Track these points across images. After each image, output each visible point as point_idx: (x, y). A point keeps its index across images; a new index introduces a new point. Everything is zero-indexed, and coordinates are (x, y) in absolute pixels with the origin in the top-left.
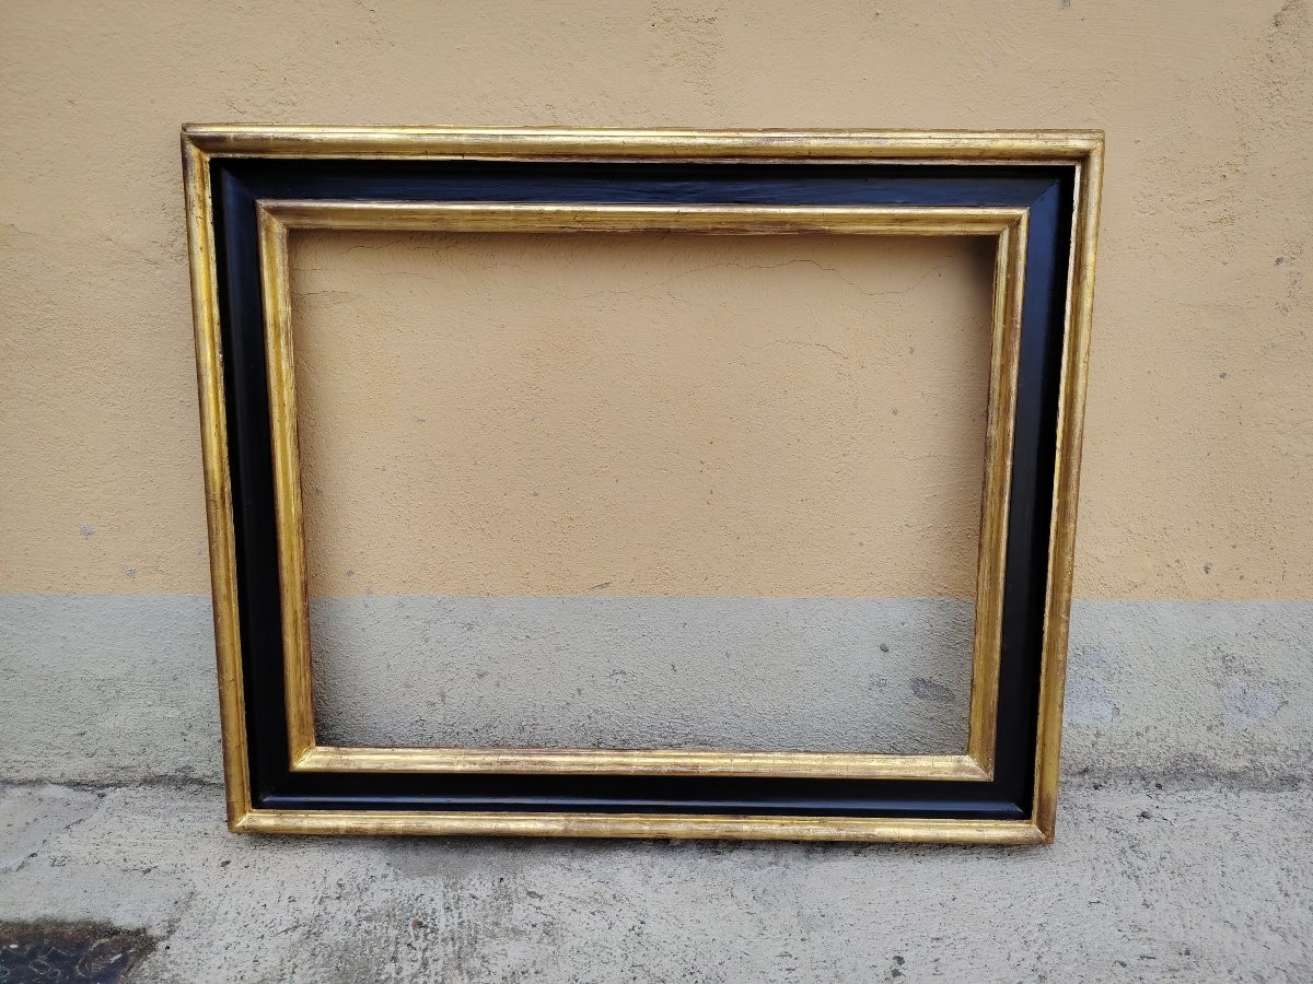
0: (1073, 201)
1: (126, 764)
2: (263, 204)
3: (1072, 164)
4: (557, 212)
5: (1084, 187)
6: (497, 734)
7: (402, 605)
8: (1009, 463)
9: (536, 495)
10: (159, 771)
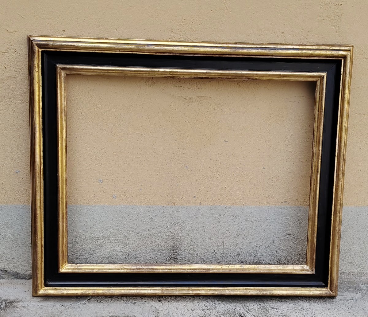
0: (341, 71)
2: (59, 66)
3: (341, 59)
4: (164, 72)
5: (345, 67)
7: (211, 209)
8: (320, 161)
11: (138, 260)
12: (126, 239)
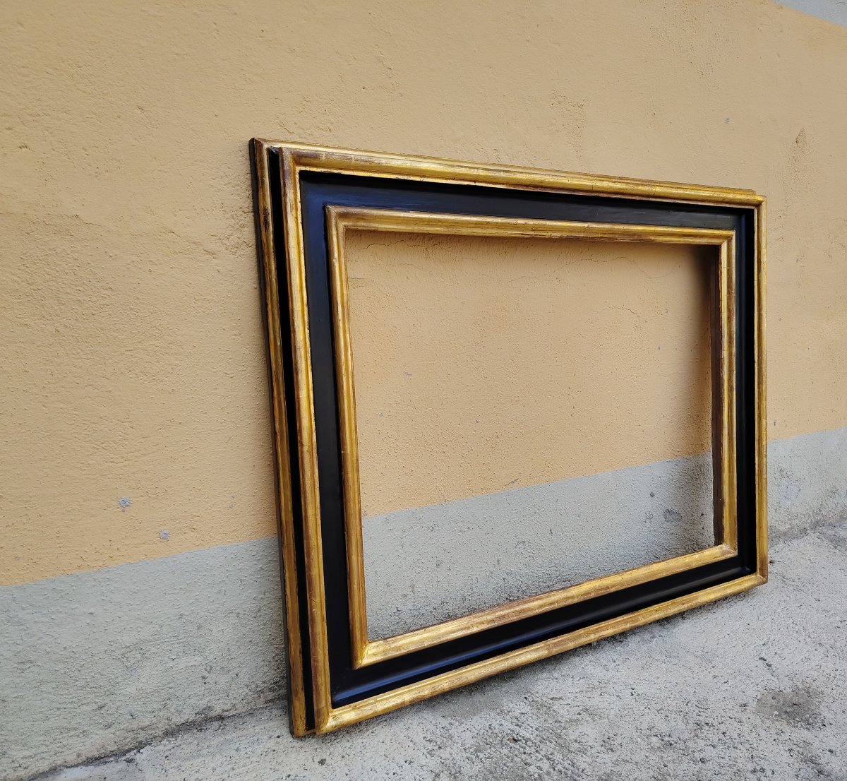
0: (754, 228)
1: (147, 723)
2: (333, 209)
3: (753, 208)
4: (525, 224)
5: (759, 220)
6: (449, 608)
7: (387, 521)
9: (477, 422)
10: (178, 720)
11: (234, 675)
12: (202, 632)
